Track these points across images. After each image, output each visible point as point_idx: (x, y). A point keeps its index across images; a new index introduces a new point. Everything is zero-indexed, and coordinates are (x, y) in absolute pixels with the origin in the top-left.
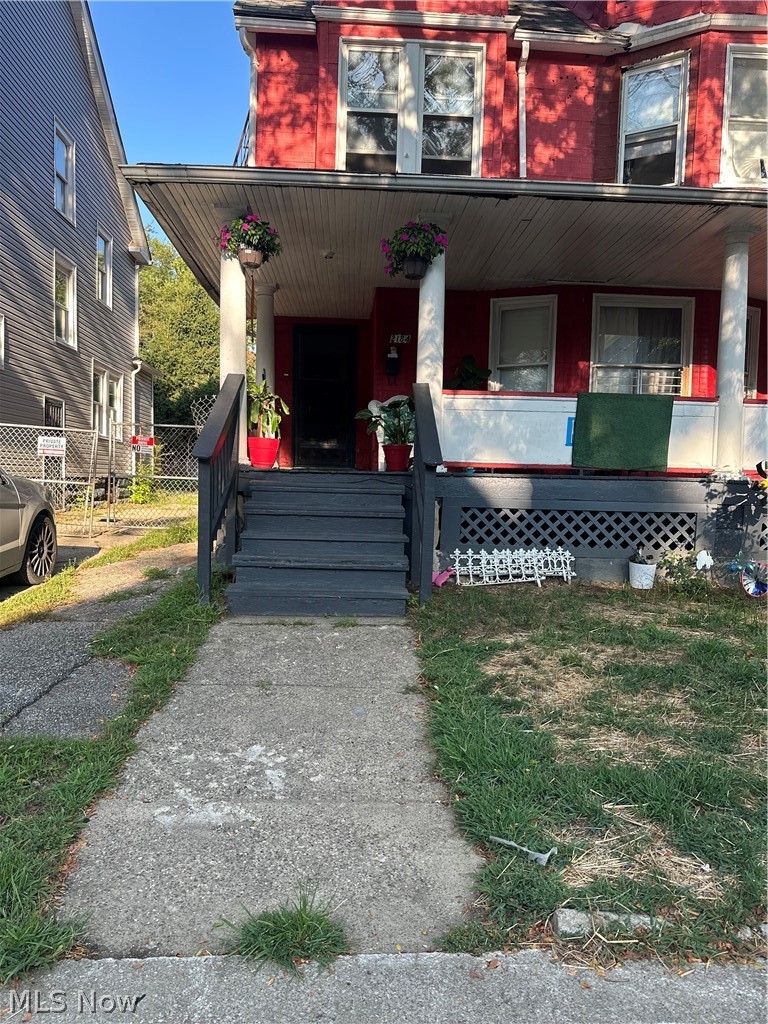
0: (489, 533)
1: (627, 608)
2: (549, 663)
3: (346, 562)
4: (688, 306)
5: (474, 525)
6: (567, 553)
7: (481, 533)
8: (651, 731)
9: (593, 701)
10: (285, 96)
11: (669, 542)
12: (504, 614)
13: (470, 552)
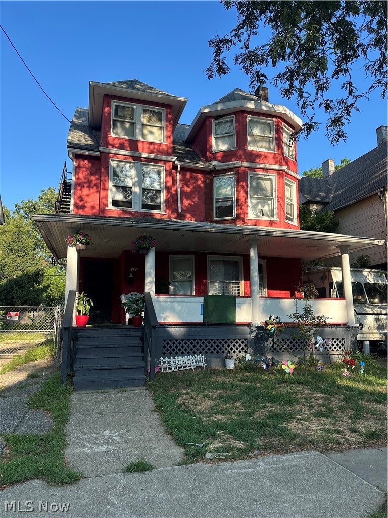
0: (174, 350)
1: (224, 377)
2: (199, 397)
3: (121, 366)
4: (241, 260)
5: (168, 347)
6: (203, 356)
7: (171, 350)
8: (230, 413)
9: (213, 407)
10: (86, 176)
11: (239, 350)
12: (182, 382)
13: (167, 358)
